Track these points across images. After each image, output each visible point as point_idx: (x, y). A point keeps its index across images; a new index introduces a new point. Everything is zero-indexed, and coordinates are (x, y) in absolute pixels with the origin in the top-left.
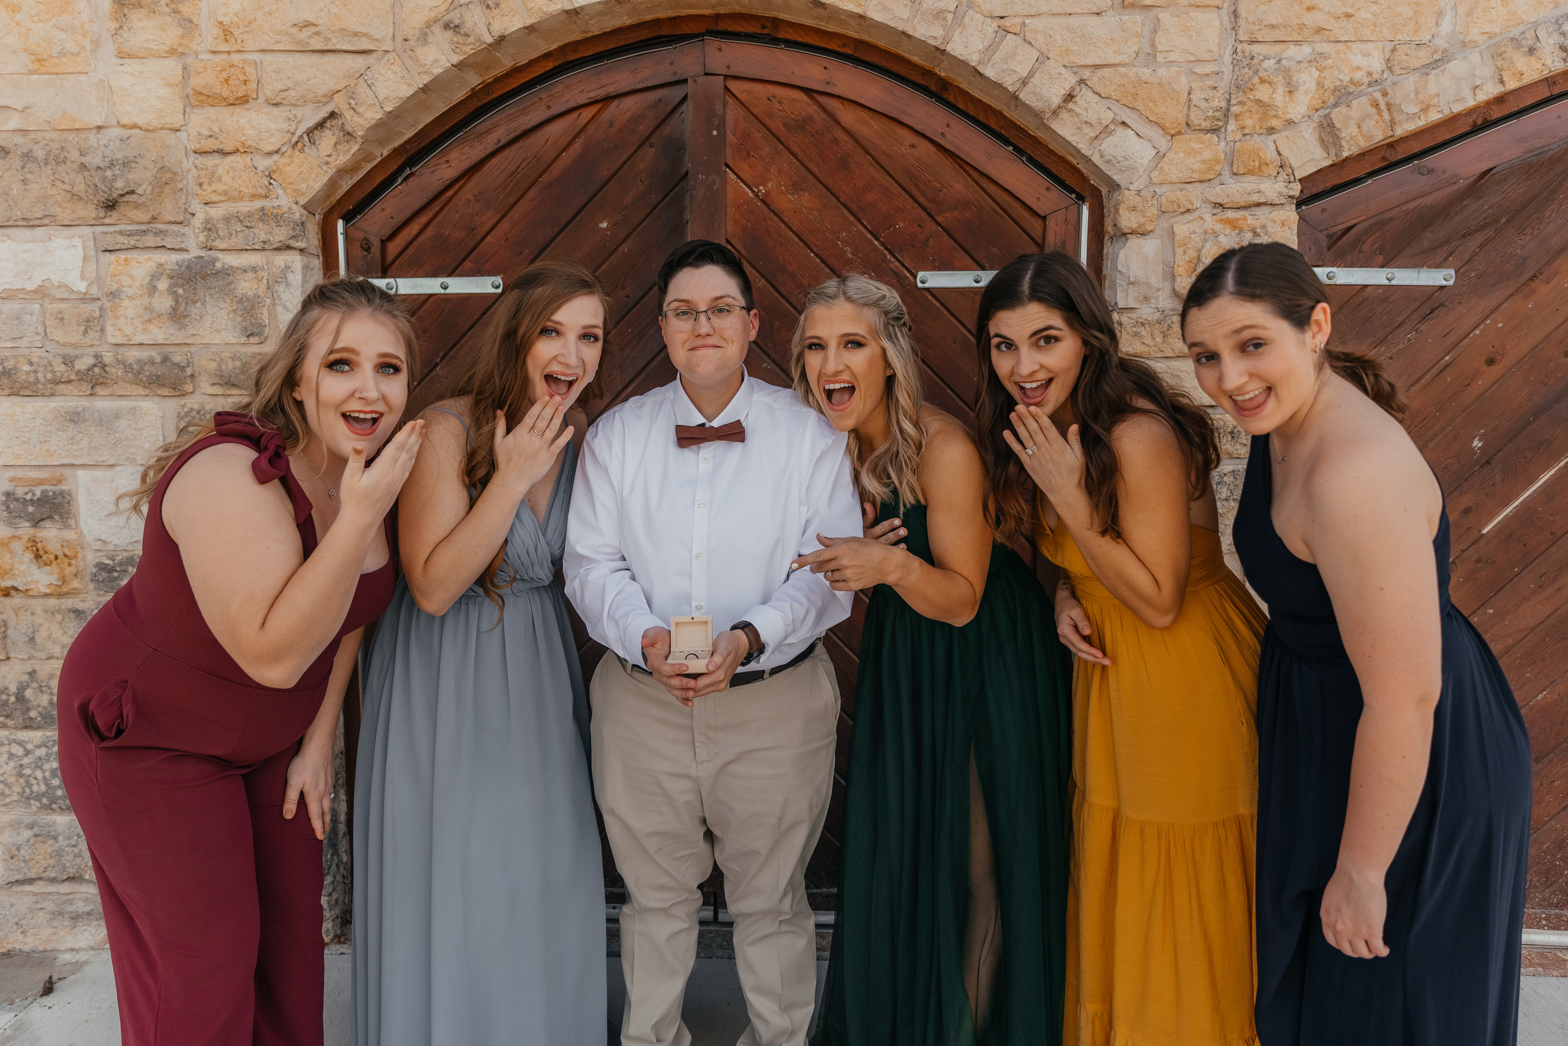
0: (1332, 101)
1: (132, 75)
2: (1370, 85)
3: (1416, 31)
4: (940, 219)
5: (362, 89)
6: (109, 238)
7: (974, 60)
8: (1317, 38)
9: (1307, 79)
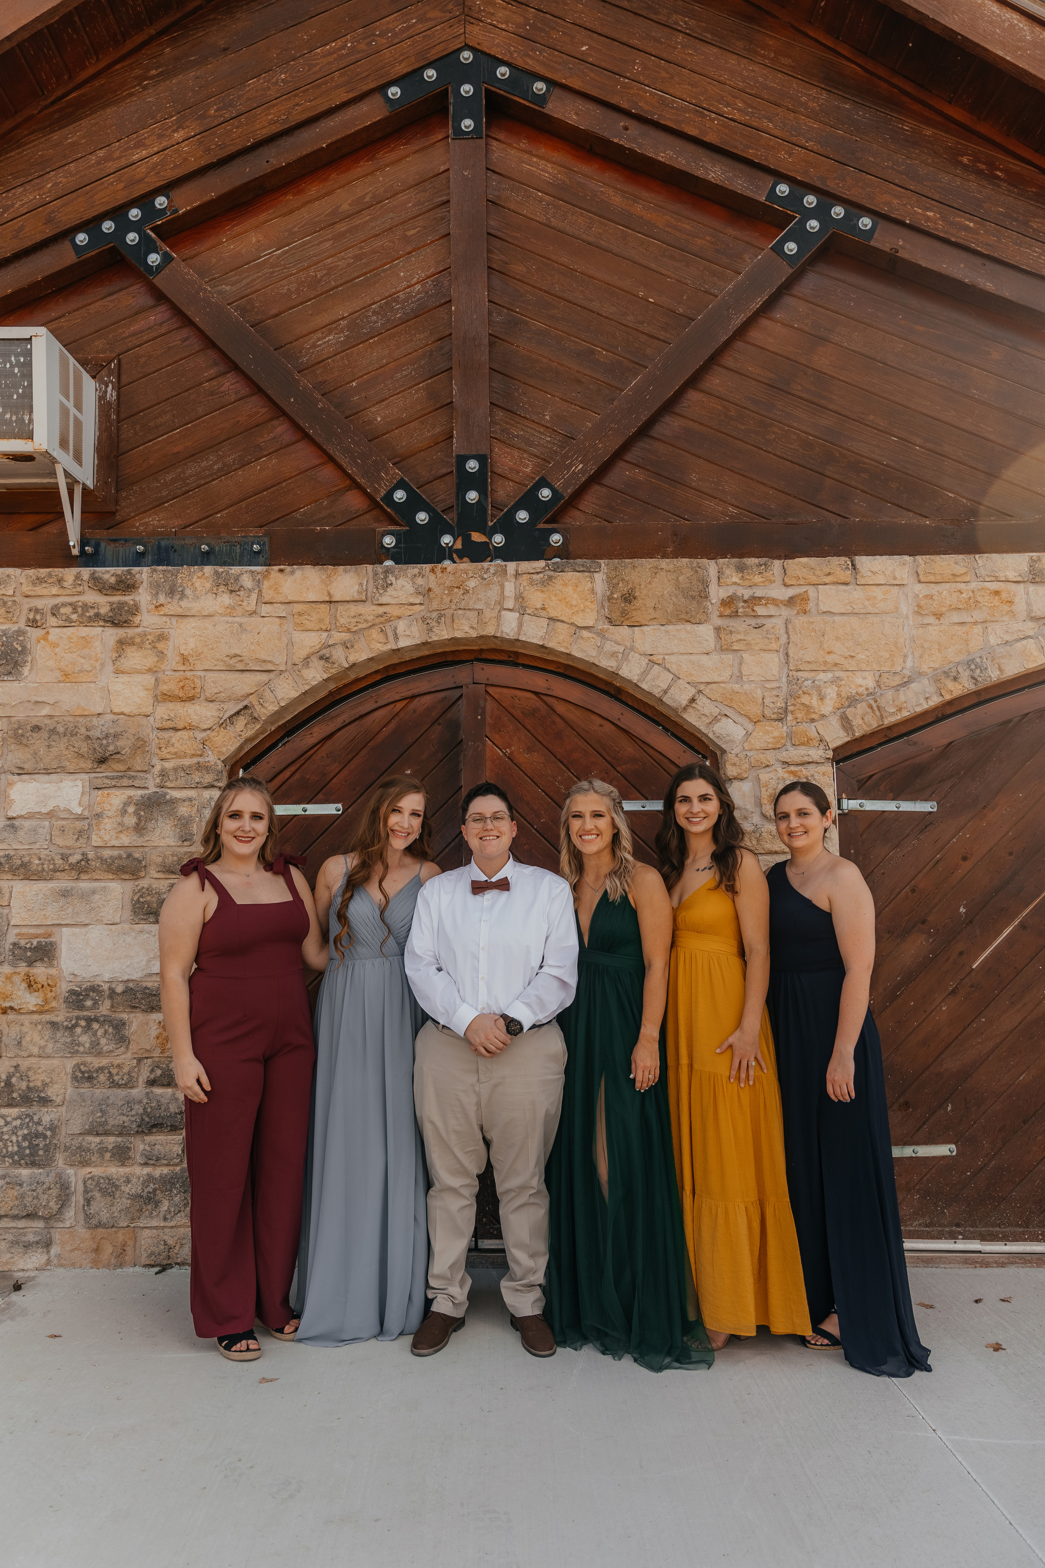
0: (847, 704)
1: (123, 683)
2: (868, 695)
3: (893, 665)
4: (619, 769)
5: (268, 694)
6: (99, 781)
7: (635, 679)
8: (835, 669)
9: (831, 692)
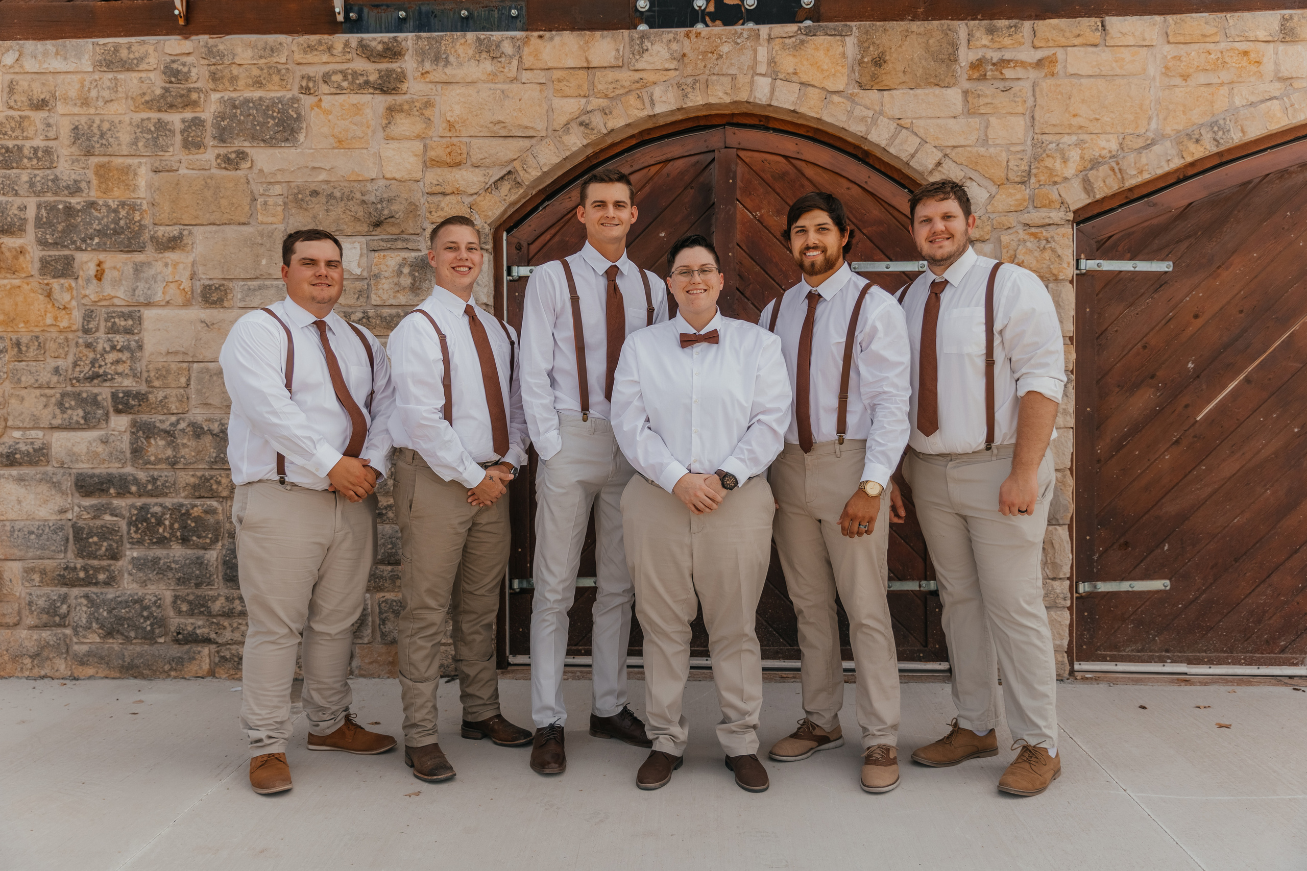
0: (1089, 166)
1: (394, 149)
2: (1110, 158)
3: (1137, 127)
4: (865, 231)
5: (531, 160)
6: (375, 243)
7: (883, 144)
8: (1080, 131)
9: (1075, 155)
